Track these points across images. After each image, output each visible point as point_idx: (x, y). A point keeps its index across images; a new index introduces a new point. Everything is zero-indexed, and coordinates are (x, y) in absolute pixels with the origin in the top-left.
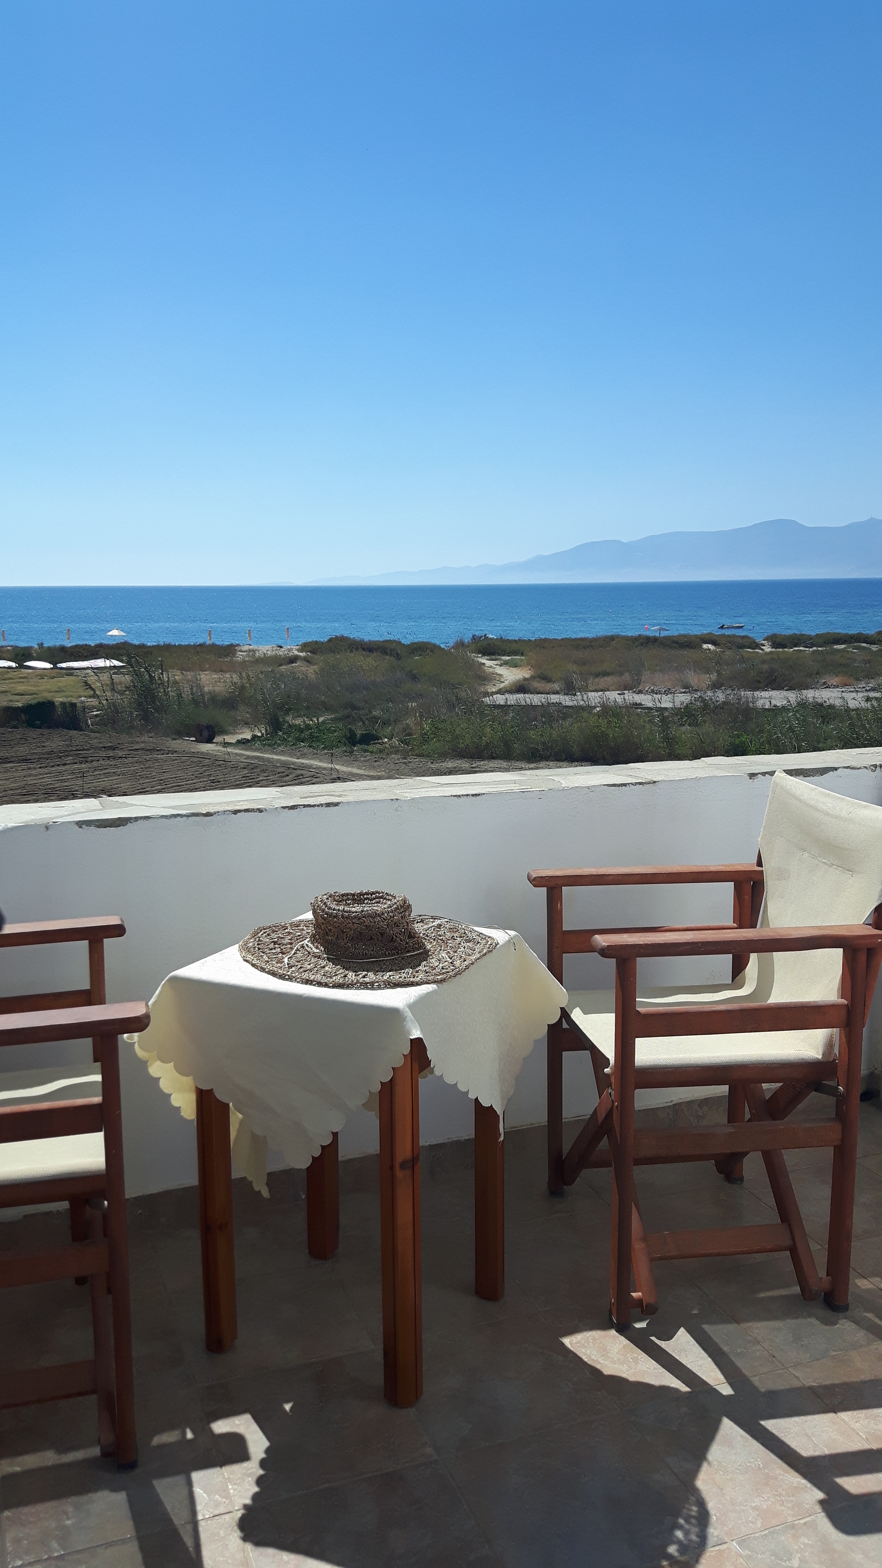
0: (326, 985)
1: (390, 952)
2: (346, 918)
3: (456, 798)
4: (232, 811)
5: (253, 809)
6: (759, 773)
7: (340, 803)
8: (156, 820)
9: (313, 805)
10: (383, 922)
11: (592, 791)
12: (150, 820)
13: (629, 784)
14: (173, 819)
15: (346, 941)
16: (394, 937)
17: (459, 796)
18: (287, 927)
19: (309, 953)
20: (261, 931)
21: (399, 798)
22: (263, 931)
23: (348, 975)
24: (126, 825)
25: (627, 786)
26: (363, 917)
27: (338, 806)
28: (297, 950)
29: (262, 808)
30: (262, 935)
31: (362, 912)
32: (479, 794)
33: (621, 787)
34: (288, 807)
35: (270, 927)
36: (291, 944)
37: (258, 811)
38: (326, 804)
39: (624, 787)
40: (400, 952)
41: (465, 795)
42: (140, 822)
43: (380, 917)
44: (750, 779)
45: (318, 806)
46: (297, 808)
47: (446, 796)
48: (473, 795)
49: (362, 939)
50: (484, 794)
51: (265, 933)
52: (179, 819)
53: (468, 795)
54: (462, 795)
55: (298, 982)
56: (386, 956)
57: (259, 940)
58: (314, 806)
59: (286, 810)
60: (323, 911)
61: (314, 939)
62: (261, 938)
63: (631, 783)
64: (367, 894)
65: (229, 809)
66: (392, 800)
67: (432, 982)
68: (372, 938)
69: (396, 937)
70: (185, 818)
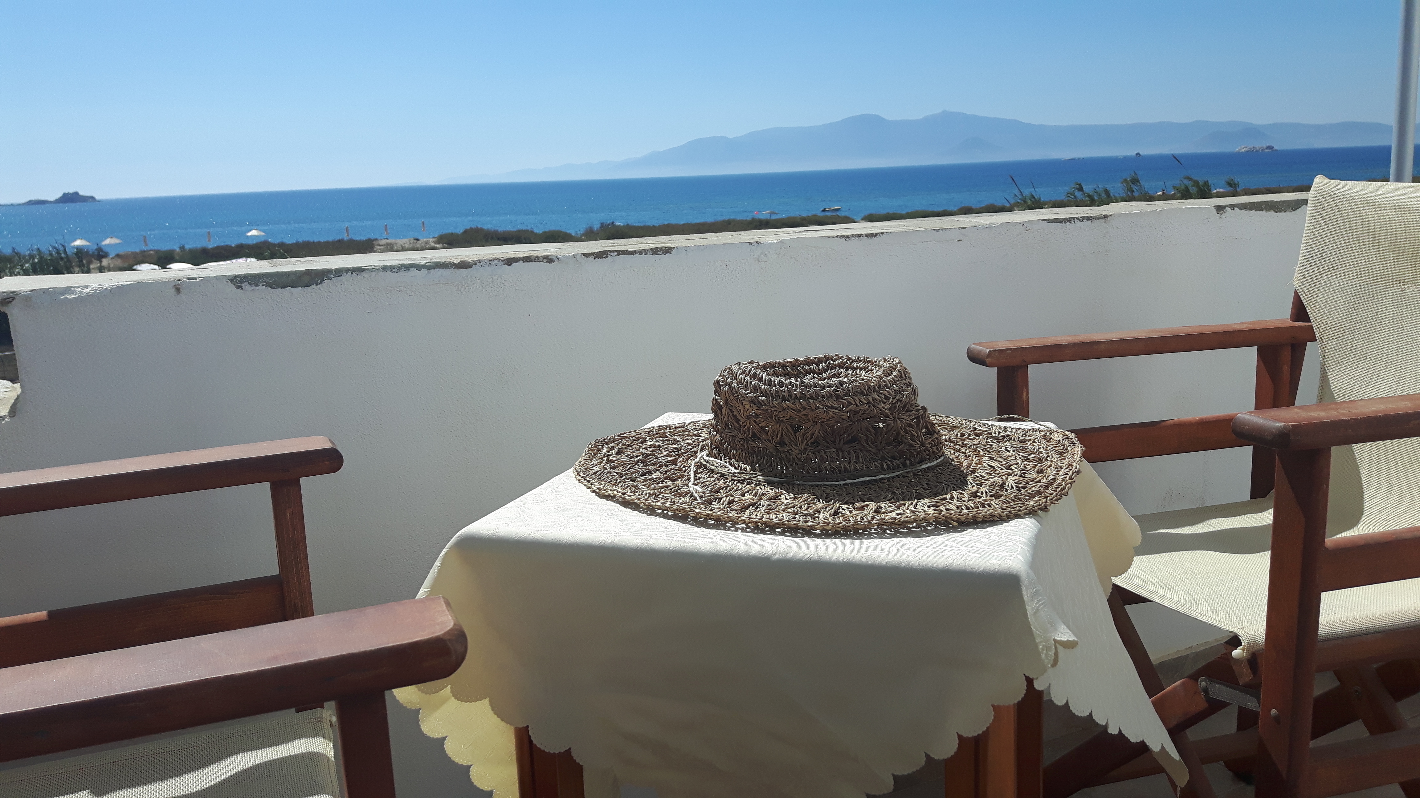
0: (808, 532)
1: (889, 463)
2: (812, 398)
3: (844, 239)
4: (502, 261)
5: (537, 257)
6: (1227, 206)
7: (673, 248)
8: (374, 274)
9: (632, 251)
10: (884, 403)
11: (1027, 229)
12: (364, 274)
13: (1074, 219)
14: (403, 273)
15: (802, 447)
16: (902, 432)
17: (848, 237)
18: (645, 438)
19: (722, 475)
20: (603, 447)
21: (759, 241)
22: (606, 446)
23: (841, 510)
24: (321, 283)
25: (1072, 222)
26: (845, 395)
27: (670, 253)
28: (695, 473)
29: (551, 255)
30: (608, 452)
31: (842, 385)
32: (876, 234)
33: (1064, 224)
34: (592, 254)
35: (614, 440)
36: (674, 462)
37: (545, 261)
38: (651, 249)
39: (1068, 223)
40: (908, 462)
41: (856, 236)
42: (345, 277)
43: (878, 393)
44: (1218, 214)
45: (640, 253)
46: (607, 257)
47: (829, 237)
48: (867, 236)
49: (834, 442)
50: (883, 233)
51: (612, 448)
52: (414, 272)
53: (860, 235)
54: (853, 236)
55: (743, 530)
56: (882, 471)
57: (609, 461)
58: (633, 253)
59: (591, 259)
60: (755, 389)
61: (718, 450)
62: (611, 458)
63: (1077, 218)
64: (808, 362)
65: (497, 257)
66: (750, 243)
67: (1025, 514)
68: (854, 439)
69: (906, 432)
70: (424, 271)
